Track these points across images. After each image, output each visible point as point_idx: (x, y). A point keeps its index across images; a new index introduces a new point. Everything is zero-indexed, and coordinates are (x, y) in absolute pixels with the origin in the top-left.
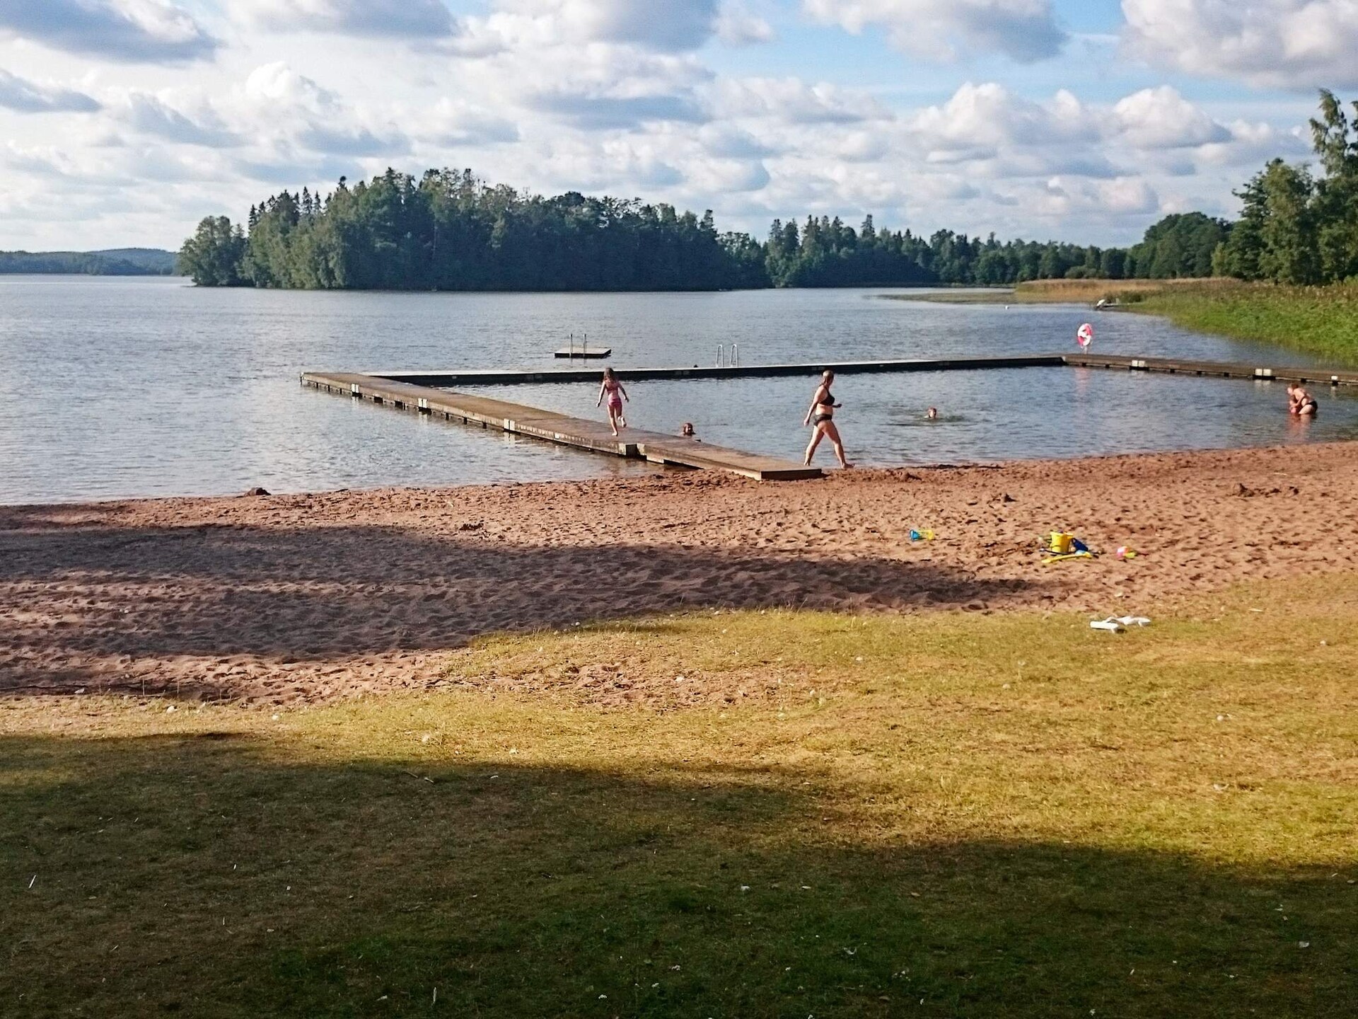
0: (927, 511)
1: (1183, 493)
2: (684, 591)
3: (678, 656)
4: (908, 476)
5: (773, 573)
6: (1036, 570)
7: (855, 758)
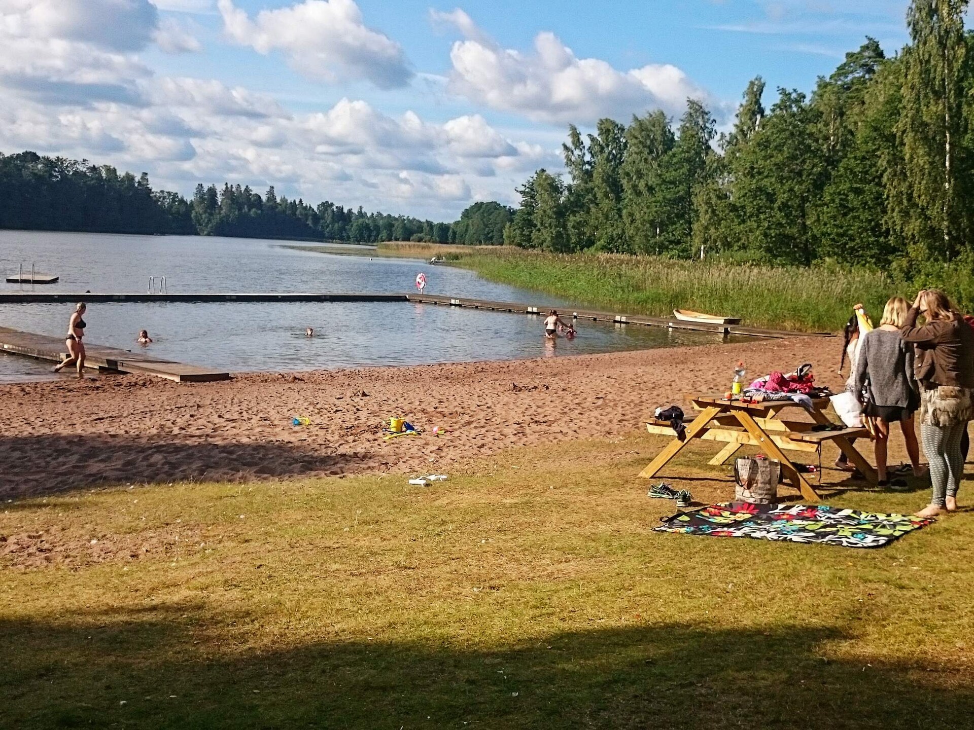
0: (306, 404)
1: (478, 390)
2: (106, 471)
3: (94, 523)
4: (295, 378)
5: (184, 454)
6: (379, 445)
7: (226, 593)
